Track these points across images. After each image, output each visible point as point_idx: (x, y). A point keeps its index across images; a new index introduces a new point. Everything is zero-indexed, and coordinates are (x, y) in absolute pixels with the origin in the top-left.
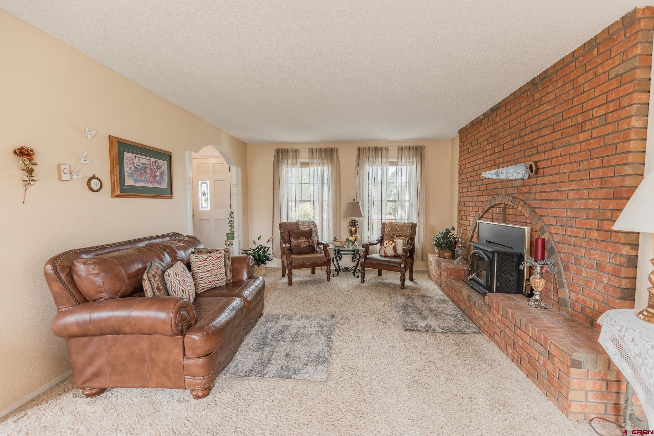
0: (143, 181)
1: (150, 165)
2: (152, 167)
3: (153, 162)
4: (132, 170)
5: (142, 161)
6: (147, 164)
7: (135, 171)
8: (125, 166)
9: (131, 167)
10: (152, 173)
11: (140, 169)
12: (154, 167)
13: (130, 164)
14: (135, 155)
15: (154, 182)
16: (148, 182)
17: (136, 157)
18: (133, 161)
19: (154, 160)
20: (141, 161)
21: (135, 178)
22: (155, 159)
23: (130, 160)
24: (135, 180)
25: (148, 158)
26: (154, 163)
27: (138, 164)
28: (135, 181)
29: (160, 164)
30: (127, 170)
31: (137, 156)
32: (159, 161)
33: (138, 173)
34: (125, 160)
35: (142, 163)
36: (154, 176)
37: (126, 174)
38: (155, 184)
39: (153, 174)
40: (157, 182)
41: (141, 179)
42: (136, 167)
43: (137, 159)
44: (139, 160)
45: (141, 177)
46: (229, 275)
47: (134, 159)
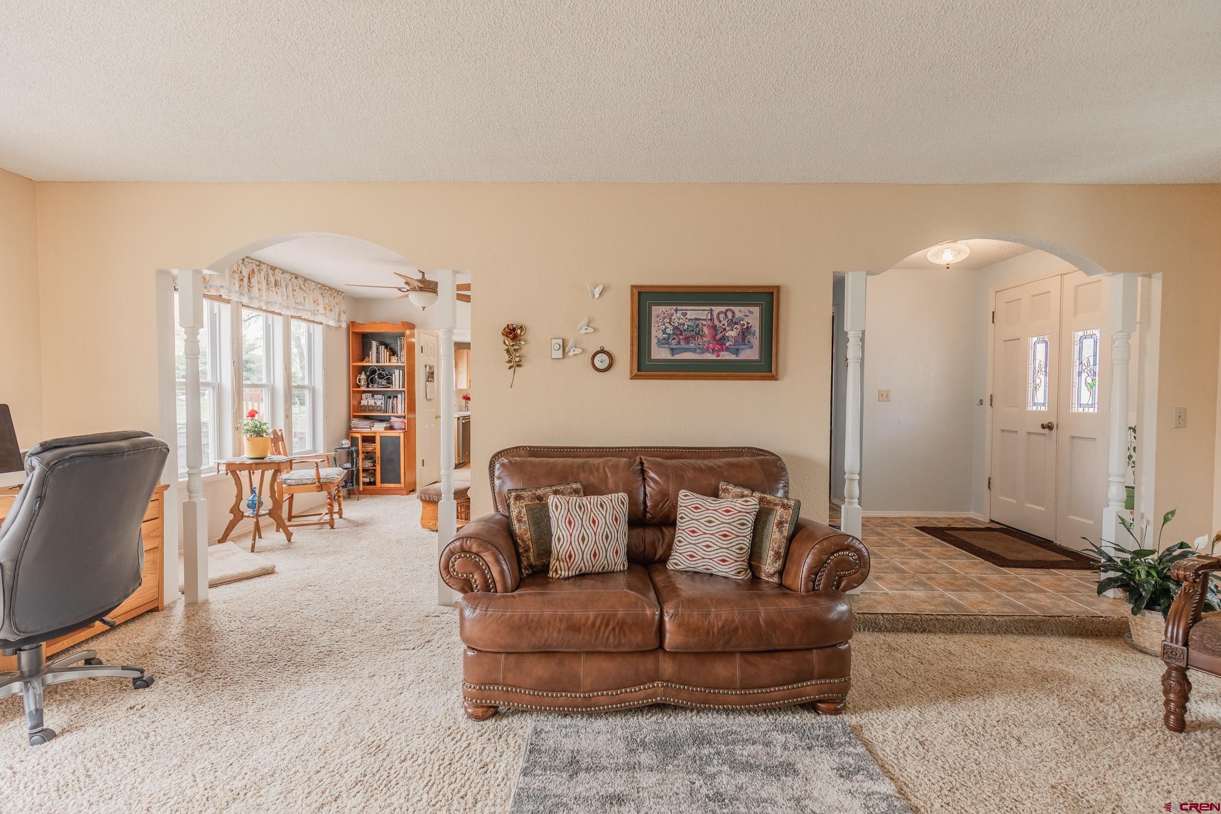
0: (694, 351)
1: (712, 320)
2: (716, 322)
3: (719, 314)
4: (667, 334)
5: (691, 315)
6: (706, 320)
7: (673, 334)
8: (653, 329)
9: (666, 328)
10: (716, 335)
11: (685, 330)
12: (720, 322)
13: (664, 325)
14: (675, 308)
15: (721, 350)
16: (704, 351)
17: (677, 310)
18: (670, 319)
19: (723, 309)
20: (688, 316)
21: (674, 347)
22: (726, 308)
23: (664, 318)
24: (672, 349)
25: (708, 308)
26: (722, 316)
27: (681, 321)
28: (673, 351)
29: (738, 315)
30: (656, 333)
31: (679, 308)
32: (736, 309)
33: (681, 337)
34: (654, 320)
35: (690, 320)
36: (721, 339)
37: (654, 341)
38: (722, 353)
39: (718, 337)
40: (727, 349)
41: (687, 346)
42: (676, 328)
43: (679, 314)
44: (685, 314)
45: (688, 343)
46: (769, 561)
47: (672, 315)
